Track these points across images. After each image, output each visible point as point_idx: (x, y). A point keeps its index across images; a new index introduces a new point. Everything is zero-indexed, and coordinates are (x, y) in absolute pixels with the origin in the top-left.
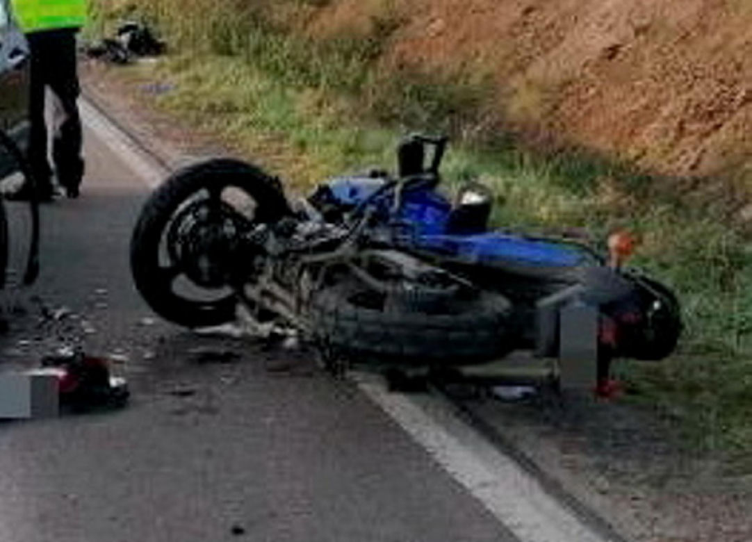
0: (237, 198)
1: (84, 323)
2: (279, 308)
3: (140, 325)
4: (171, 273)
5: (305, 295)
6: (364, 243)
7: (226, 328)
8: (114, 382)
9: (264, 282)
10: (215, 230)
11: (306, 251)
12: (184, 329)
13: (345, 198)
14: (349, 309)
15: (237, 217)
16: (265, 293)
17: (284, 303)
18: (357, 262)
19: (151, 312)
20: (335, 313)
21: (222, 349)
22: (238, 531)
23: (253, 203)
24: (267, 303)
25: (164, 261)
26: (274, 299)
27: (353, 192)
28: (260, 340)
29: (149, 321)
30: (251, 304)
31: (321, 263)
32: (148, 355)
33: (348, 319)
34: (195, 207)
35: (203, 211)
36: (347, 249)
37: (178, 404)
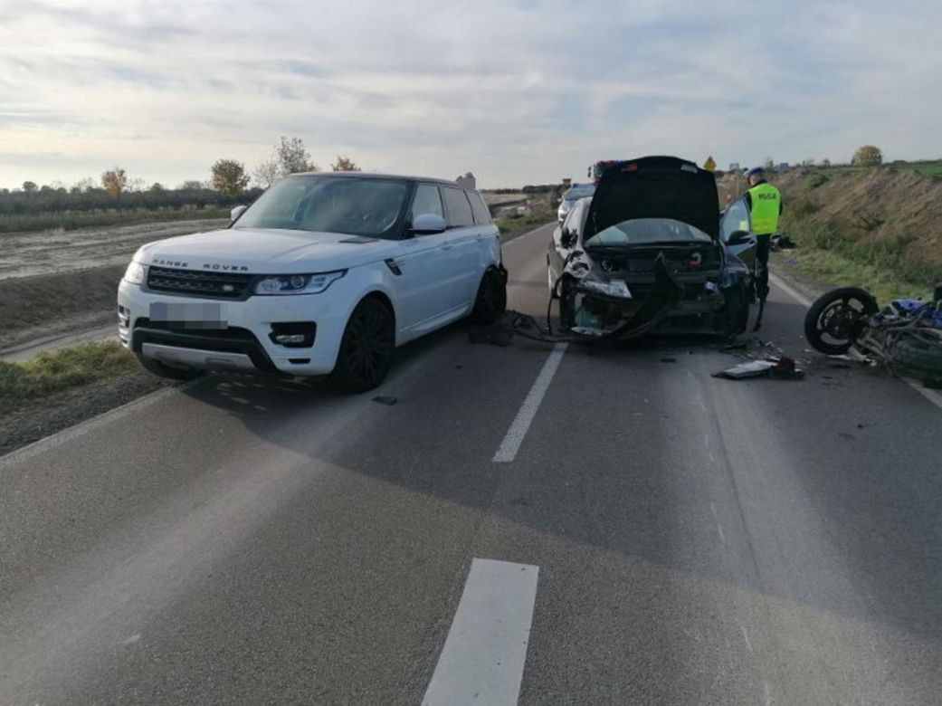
0: (856, 304)
1: (779, 349)
2: (873, 348)
3: (804, 352)
4: (822, 332)
5: (888, 344)
6: (919, 325)
7: (842, 356)
8: (797, 370)
9: (868, 337)
10: (843, 316)
11: (890, 326)
12: (823, 355)
13: (907, 307)
14: (913, 349)
15: (855, 311)
16: (868, 342)
17: (877, 347)
18: (915, 332)
19: (810, 347)
20: (907, 350)
21: (843, 364)
22: (860, 426)
23: (862, 307)
24: (868, 346)
25: (819, 327)
26: (873, 345)
27: (911, 305)
28: (859, 362)
29: (807, 350)
30: (859, 346)
31: (897, 332)
32: (809, 362)
33: (913, 353)
34: (835, 307)
35: (839, 308)
36: (911, 326)
37: (826, 381)
